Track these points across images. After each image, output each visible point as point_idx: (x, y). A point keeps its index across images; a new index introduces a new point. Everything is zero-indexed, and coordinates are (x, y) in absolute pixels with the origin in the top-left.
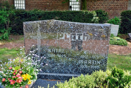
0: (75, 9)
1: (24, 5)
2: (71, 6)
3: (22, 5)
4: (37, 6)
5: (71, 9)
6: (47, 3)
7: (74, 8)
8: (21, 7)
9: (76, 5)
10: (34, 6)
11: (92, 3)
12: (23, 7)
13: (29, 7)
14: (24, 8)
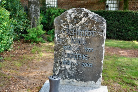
0: (112, 9)
1: (56, 3)
2: (108, 5)
3: (53, 2)
4: (70, 4)
5: (107, 8)
6: (82, 2)
7: (111, 7)
8: (52, 5)
9: (114, 4)
10: (67, 4)
11: (132, 2)
12: (54, 5)
13: (62, 5)
14: (56, 6)
